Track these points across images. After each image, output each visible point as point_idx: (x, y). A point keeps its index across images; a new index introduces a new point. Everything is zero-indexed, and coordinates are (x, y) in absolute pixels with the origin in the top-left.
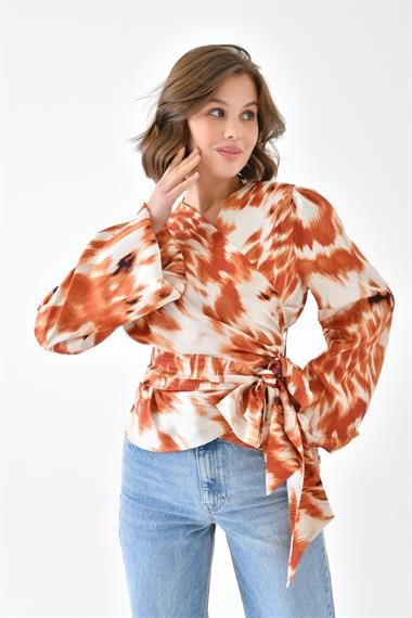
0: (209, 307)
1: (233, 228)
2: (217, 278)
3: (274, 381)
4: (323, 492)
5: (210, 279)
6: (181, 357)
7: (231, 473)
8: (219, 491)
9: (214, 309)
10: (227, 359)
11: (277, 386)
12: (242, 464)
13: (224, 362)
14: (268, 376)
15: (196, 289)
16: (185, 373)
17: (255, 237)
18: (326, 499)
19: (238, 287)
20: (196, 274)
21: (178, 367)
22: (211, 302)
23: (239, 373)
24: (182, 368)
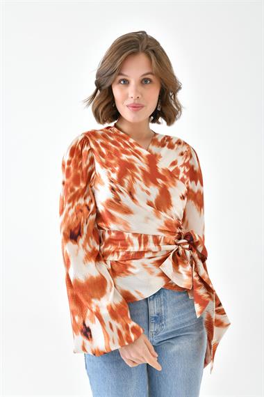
0: (151, 202)
1: (160, 157)
2: (156, 183)
3: (187, 246)
4: (223, 310)
5: (152, 184)
6: (131, 236)
7: (169, 308)
8: (161, 321)
9: (154, 204)
10: (162, 235)
11: (190, 249)
12: (174, 300)
13: (160, 237)
14: (184, 244)
15: (143, 190)
16: (135, 247)
17: (174, 163)
18: (225, 314)
19: (170, 190)
20: (141, 179)
21: (129, 243)
22: (153, 199)
23: (169, 244)
24: (132, 244)
